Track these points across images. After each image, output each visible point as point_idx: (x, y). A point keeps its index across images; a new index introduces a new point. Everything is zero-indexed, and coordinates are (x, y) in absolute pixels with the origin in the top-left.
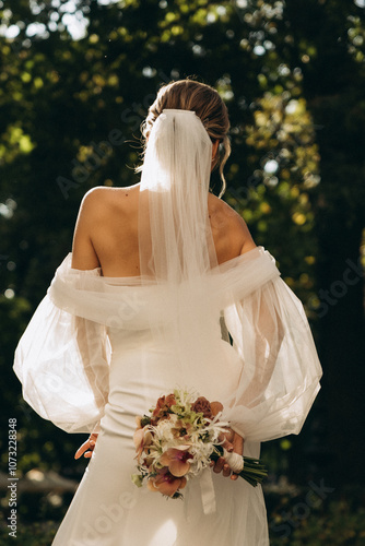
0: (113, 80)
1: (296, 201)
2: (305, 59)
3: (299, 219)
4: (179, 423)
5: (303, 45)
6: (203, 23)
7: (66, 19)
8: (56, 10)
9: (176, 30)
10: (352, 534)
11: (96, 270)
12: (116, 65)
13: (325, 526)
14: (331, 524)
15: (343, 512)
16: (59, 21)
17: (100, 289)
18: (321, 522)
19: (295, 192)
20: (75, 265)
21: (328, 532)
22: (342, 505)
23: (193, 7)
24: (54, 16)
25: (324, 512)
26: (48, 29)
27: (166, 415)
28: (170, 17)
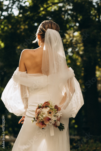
0: (27, 27)
1: (77, 59)
2: (79, 19)
3: (78, 64)
4: (50, 110)
5: (78, 15)
6: (51, 10)
7: (13, 10)
8: (10, 8)
9: (43, 13)
10: (95, 148)
11: (26, 72)
12: (27, 23)
13: (87, 147)
14: (89, 146)
15: (92, 143)
16: (11, 11)
17: (26, 77)
18: (86, 145)
19: (77, 57)
20: (20, 70)
21: (88, 148)
22: (92, 141)
23: (48, 6)
24: (10, 10)
25: (87, 143)
26: (8, 13)
27: (46, 107)
28: (42, 9)
